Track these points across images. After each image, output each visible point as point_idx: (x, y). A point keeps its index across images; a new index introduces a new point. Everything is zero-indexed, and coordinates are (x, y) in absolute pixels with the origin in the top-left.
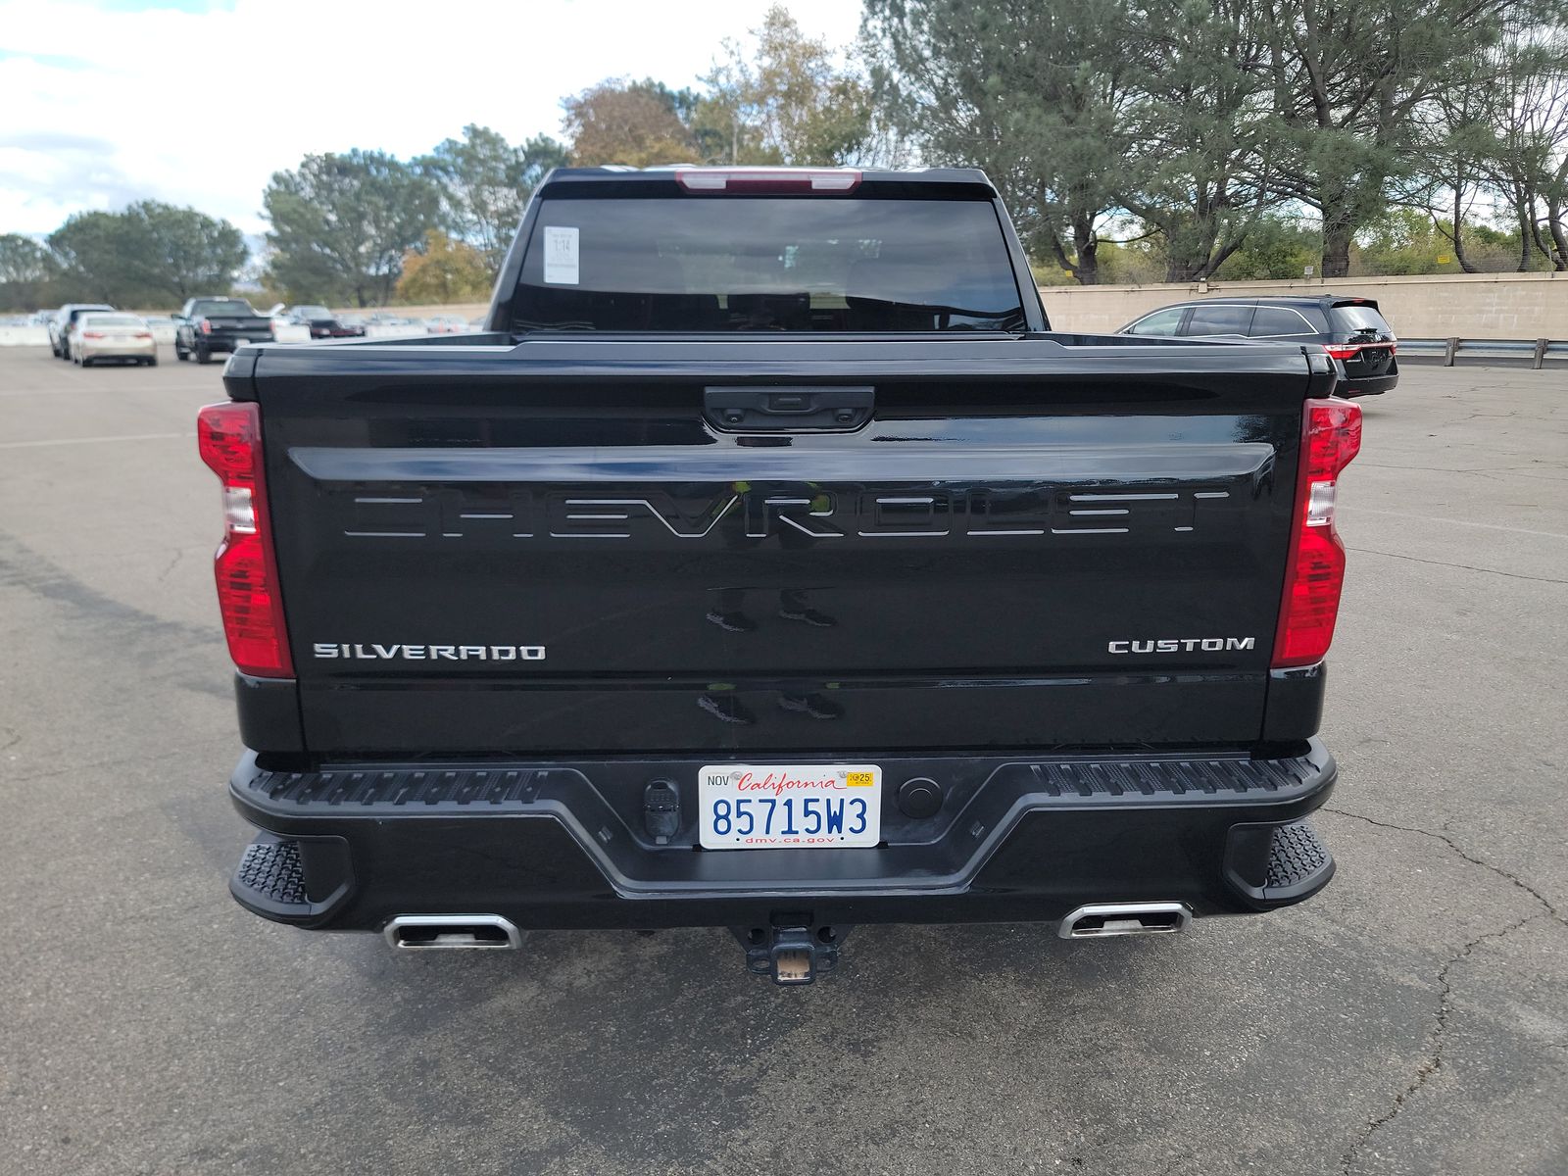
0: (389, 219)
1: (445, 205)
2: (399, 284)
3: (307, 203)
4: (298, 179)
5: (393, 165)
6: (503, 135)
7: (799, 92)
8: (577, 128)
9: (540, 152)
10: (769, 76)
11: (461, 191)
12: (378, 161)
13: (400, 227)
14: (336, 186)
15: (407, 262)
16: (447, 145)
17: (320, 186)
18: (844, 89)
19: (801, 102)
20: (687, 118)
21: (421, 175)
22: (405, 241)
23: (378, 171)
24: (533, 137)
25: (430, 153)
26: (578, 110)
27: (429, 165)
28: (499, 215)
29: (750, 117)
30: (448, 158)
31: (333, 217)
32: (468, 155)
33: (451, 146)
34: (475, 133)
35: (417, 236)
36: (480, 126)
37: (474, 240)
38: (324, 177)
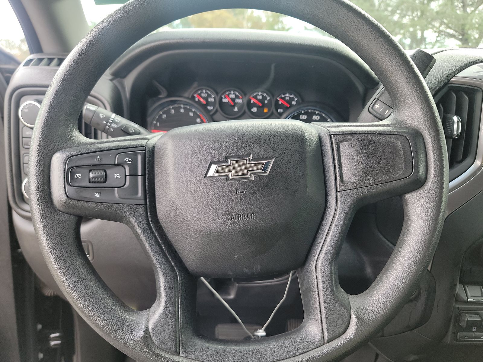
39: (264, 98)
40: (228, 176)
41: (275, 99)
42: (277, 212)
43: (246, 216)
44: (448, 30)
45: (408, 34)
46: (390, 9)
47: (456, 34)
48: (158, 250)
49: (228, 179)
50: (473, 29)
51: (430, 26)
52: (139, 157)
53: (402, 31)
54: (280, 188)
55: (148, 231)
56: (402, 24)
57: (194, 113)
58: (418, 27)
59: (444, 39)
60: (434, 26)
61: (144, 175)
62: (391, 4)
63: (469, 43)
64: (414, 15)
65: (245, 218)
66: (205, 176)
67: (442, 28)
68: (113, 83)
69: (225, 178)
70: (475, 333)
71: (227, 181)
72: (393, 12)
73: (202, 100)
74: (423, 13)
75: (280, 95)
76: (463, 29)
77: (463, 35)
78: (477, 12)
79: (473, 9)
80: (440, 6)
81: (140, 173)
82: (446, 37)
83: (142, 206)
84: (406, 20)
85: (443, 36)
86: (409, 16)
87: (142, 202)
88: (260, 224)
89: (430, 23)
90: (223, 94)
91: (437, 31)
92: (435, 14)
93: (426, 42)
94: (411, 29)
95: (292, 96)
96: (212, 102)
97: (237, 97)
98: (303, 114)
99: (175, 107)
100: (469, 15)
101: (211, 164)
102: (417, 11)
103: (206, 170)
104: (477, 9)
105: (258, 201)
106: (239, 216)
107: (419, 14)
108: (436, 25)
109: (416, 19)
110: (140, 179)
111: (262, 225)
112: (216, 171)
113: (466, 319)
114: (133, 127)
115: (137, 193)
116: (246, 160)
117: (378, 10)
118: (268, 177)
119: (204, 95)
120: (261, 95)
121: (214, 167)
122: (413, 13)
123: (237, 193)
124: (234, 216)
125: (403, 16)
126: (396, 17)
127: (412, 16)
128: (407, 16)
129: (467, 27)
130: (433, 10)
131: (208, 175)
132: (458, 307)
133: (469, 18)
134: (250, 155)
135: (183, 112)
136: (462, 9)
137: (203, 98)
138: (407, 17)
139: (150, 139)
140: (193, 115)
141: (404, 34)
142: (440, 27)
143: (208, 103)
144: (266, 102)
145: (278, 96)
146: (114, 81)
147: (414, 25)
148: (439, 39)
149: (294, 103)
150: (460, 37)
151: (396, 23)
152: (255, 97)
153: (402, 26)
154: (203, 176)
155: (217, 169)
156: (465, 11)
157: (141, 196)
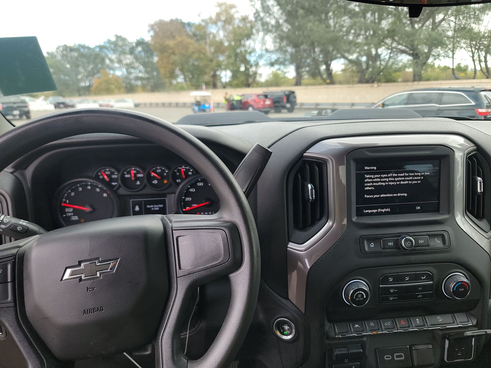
0: (88, 66)
1: (107, 61)
2: (93, 89)
3: (59, 61)
4: (56, 53)
5: (88, 48)
6: (127, 38)
7: (229, 20)
8: (152, 33)
9: (140, 43)
10: (218, 15)
11: (114, 57)
12: (83, 47)
13: (92, 69)
14: (69, 55)
15: (95, 81)
16: (108, 41)
17: (63, 56)
18: (244, 19)
19: (230, 23)
20: (191, 31)
21: (99, 51)
22: (94, 74)
23: (84, 50)
24: (138, 38)
25: (102, 44)
26: (152, 27)
27: (101, 48)
28: (127, 65)
29: (213, 29)
30: (108, 45)
31: (68, 66)
32: (115, 44)
33: (109, 42)
34: (118, 37)
35: (98, 72)
36: (119, 35)
37: (118, 73)
38: (65, 53)
39: (163, 171)
40: (81, 278)
41: (171, 172)
42: (122, 303)
43: (96, 310)
44: (400, 47)
45: (362, 53)
46: (344, 29)
47: (407, 50)
48: (26, 344)
49: (81, 280)
50: (421, 44)
51: (383, 44)
52: (9, 267)
53: (358, 50)
54: (124, 283)
55: (18, 329)
56: (358, 43)
57: (100, 188)
58: (372, 46)
59: (397, 54)
60: (386, 44)
61: (13, 281)
62: (345, 25)
63: (420, 57)
64: (367, 34)
65: (95, 312)
66: (62, 280)
67: (394, 45)
68: (14, 175)
69: (78, 279)
70: (348, 364)
71: (80, 282)
72: (348, 32)
73: (106, 177)
74: (375, 32)
75: (177, 167)
76: (413, 46)
77: (413, 50)
78: (424, 28)
79: (420, 25)
80: (390, 24)
81: (9, 280)
82: (399, 53)
83: (12, 308)
84: (360, 39)
85: (396, 53)
86: (363, 35)
87: (12, 304)
88: (108, 314)
89: (383, 42)
90: (125, 171)
91: (390, 48)
92: (386, 32)
93: (381, 59)
94: (366, 48)
95: (188, 168)
96: (115, 178)
97: (138, 172)
98: (200, 182)
99: (82, 185)
100: (417, 30)
101: (66, 268)
102: (369, 30)
103: (62, 274)
104: (425, 25)
105: (106, 296)
106: (90, 310)
107: (372, 33)
108: (388, 43)
109: (369, 38)
110: (9, 285)
111: (109, 315)
112: (70, 275)
113: (335, 354)
114: (22, 225)
115: (7, 297)
116: (96, 262)
117: (333, 31)
118: (114, 274)
119: (108, 173)
120: (160, 169)
121: (69, 271)
122: (366, 32)
123: (89, 291)
124: (86, 311)
125: (357, 35)
126: (351, 38)
127: (366, 35)
128: (361, 35)
129: (416, 43)
130: (384, 28)
131: (64, 279)
132: (329, 344)
133: (418, 34)
134: (99, 258)
135: (90, 188)
136: (410, 26)
137: (107, 175)
138: (361, 37)
139: (22, 247)
140: (99, 190)
141: (359, 52)
142: (392, 44)
143: (112, 180)
144: (165, 174)
145: (175, 169)
146: (15, 174)
147: (368, 44)
148: (392, 55)
149: (190, 173)
150: (411, 52)
151: (350, 43)
152: (155, 172)
153: (357, 45)
154: (60, 280)
155: (71, 273)
156: (413, 27)
157: (11, 300)
